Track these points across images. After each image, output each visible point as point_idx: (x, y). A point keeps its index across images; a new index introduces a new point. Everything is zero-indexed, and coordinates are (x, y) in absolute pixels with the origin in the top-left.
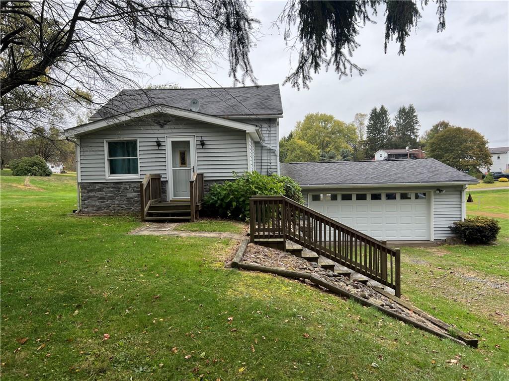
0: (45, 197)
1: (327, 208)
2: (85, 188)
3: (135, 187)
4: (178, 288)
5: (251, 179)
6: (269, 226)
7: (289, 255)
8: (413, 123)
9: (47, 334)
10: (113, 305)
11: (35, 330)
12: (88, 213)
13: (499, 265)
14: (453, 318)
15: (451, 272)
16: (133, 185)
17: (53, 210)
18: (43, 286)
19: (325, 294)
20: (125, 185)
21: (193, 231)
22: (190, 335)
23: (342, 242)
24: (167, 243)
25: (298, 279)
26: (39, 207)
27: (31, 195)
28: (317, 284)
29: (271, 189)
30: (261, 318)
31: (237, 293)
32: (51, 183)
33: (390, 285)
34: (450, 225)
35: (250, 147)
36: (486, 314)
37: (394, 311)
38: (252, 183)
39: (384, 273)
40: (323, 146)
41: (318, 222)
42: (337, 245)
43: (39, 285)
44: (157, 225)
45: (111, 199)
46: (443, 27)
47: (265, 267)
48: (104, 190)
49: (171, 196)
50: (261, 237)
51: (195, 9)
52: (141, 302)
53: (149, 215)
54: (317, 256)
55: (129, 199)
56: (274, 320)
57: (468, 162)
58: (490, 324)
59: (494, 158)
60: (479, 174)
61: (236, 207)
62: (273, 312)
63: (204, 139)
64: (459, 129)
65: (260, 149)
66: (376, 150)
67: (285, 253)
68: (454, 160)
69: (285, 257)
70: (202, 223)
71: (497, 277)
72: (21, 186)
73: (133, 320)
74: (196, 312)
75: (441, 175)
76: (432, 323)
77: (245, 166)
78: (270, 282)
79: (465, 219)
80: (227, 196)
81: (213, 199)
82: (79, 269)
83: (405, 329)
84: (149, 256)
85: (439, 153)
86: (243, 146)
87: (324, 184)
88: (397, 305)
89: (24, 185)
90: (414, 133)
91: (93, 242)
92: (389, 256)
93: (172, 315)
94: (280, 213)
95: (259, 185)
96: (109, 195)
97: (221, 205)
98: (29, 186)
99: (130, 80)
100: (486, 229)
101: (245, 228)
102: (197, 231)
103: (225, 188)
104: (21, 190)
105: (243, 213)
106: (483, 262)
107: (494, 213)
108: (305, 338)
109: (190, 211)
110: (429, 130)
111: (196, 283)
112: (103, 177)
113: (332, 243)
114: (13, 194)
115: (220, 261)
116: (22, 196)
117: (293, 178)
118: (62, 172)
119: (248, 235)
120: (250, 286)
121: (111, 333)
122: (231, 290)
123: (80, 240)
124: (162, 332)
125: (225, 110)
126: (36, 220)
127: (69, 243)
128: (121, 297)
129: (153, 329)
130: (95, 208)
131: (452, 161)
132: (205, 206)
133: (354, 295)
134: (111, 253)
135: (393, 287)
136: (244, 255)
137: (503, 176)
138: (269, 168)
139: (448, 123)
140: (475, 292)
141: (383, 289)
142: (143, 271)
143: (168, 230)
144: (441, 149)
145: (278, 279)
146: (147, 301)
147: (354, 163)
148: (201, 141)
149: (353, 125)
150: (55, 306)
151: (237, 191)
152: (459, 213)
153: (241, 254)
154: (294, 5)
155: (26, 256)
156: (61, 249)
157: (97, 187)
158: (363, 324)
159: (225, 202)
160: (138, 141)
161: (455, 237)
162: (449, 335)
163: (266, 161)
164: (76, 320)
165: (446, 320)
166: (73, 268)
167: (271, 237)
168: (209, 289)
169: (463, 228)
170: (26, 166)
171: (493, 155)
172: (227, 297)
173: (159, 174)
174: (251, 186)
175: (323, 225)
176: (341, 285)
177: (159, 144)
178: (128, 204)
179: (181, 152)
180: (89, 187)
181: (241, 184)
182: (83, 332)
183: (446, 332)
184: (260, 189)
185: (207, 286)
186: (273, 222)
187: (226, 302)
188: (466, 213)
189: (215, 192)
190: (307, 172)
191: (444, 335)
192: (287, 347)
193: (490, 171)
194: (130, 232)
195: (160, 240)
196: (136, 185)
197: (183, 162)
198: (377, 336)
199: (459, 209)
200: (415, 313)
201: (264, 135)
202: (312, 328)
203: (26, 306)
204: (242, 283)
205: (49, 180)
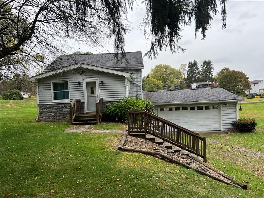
0: (20, 111)
1: (168, 115)
2: (41, 107)
3: (67, 106)
4: (90, 163)
5: (128, 101)
6: (137, 126)
7: (148, 141)
8: (211, 68)
9: (21, 191)
10: (56, 174)
11: (15, 189)
12: (43, 120)
13: (256, 143)
14: (234, 173)
15: (232, 148)
16: (66, 105)
17: (24, 119)
18: (18, 163)
19: (167, 163)
20: (62, 105)
21: (98, 129)
22: (97, 190)
23: (175, 132)
24: (84, 137)
25: (153, 155)
26: (17, 117)
27: (13, 110)
28: (163, 158)
29: (138, 106)
30: (134, 179)
31: (121, 165)
32: (23, 103)
33: (201, 156)
34: (231, 123)
35: (127, 84)
36: (251, 171)
37: (203, 171)
38: (128, 103)
39: (198, 149)
40: (165, 81)
41: (163, 124)
42: (173, 134)
43: (17, 163)
44: (79, 126)
45: (55, 113)
46: (225, 26)
47: (136, 149)
48: (51, 108)
49: (86, 110)
50: (134, 132)
51: (97, 15)
52: (71, 171)
53: (75, 121)
54: (163, 141)
55: (64, 113)
56: (140, 180)
57: (239, 88)
58: (253, 176)
59: (252, 86)
60: (245, 94)
61: (120, 116)
62: (140, 175)
63: (103, 80)
64: (234, 71)
65: (132, 84)
66: (192, 83)
67: (146, 140)
68: (232, 87)
69: (146, 143)
70: (102, 125)
71: (256, 150)
72: (7, 105)
73: (67, 182)
74: (100, 176)
75: (225, 97)
76: (223, 176)
77: (125, 94)
78: (139, 158)
79: (238, 119)
80: (115, 110)
81: (108, 112)
82: (38, 153)
83: (209, 181)
84: (75, 144)
85: (224, 84)
86: (124, 84)
87: (165, 102)
88: (205, 167)
89: (9, 105)
90: (211, 74)
91: (45, 137)
92: (200, 141)
93: (87, 178)
94: (143, 118)
95: (132, 104)
96: (53, 110)
97: (112, 115)
98: (12, 105)
99: (64, 51)
100: (249, 124)
101: (125, 127)
102: (100, 129)
103: (114, 106)
104: (7, 107)
105: (124, 119)
106: (248, 142)
107: (253, 114)
108: (157, 189)
109: (96, 118)
110: (219, 72)
111: (99, 159)
112: (50, 101)
113: (170, 133)
114: (3, 110)
115: (112, 146)
116: (8, 111)
117: (150, 99)
118: (29, 97)
119: (127, 131)
120: (128, 160)
121: (55, 190)
122: (118, 163)
123: (38, 136)
124: (82, 188)
125: (114, 65)
126: (15, 125)
127: (32, 138)
128: (60, 168)
129: (77, 187)
130: (46, 118)
131: (231, 88)
132: (104, 115)
133: (182, 163)
134: (55, 143)
135: (203, 157)
136: (124, 142)
137: (257, 95)
138: (137, 94)
139: (228, 69)
140: (245, 158)
141: (197, 158)
142: (72, 153)
143: (84, 129)
144: (225, 82)
145: (143, 156)
146: (74, 170)
147: (181, 91)
148: (101, 82)
149: (180, 70)
150: (25, 174)
151: (121, 107)
152: (235, 116)
153: (123, 142)
154: (148, 17)
155: (10, 146)
156: (28, 142)
157: (47, 107)
158: (187, 180)
159: (114, 113)
160: (69, 82)
161: (233, 129)
162: (232, 183)
163: (136, 91)
164: (36, 183)
165: (230, 174)
166: (35, 152)
167: (139, 132)
168: (106, 163)
169: (237, 124)
170: (10, 94)
171: (252, 85)
172: (116, 167)
173: (80, 99)
174: (128, 104)
175: (165, 125)
176: (175, 157)
177: (80, 84)
178: (64, 115)
179: (91, 87)
180: (43, 107)
181: (122, 103)
182: (40, 189)
183: (231, 182)
184: (132, 106)
185: (105, 161)
186: (140, 123)
187: (115, 170)
188: (239, 115)
189: (109, 108)
190: (157, 96)
191: (230, 183)
192: (148, 195)
193: (251, 93)
194: (65, 130)
195: (81, 135)
196: (68, 105)
197: (93, 93)
198: (195, 186)
199: (235, 114)
200: (214, 171)
201: (134, 78)
202: (161, 184)
203: (10, 175)
204: (124, 159)
205: (23, 102)
